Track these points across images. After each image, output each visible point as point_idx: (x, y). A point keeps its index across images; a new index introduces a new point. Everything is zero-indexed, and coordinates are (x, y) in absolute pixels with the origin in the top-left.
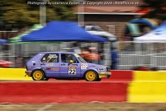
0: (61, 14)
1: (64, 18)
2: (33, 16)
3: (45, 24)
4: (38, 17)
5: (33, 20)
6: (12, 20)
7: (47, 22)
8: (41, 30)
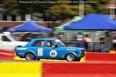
0: (96, 9)
1: (99, 12)
2: (74, 10)
3: (83, 16)
4: (77, 10)
5: (73, 13)
6: (56, 13)
7: (85, 14)
8: (80, 21)
